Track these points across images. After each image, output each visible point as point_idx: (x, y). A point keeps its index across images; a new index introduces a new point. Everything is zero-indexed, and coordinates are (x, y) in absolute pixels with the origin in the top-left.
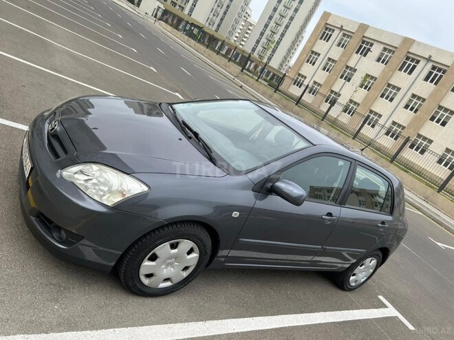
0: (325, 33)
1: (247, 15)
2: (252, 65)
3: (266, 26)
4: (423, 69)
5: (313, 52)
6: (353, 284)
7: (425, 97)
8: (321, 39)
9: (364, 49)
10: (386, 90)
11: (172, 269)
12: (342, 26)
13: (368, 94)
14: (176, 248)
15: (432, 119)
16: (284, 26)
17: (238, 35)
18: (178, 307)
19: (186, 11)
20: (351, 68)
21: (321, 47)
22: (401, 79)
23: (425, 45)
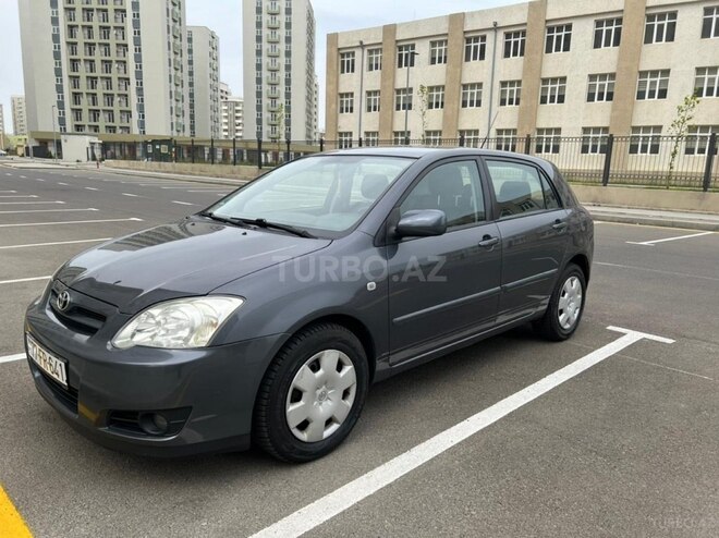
0: (343, 62)
1: (224, 95)
2: (269, 156)
3: (259, 94)
4: (495, 44)
5: (342, 95)
6: (567, 326)
7: (519, 78)
8: (343, 72)
9: (406, 57)
10: (465, 95)
11: (329, 402)
12: (361, 42)
13: (444, 112)
14: (319, 369)
15: (543, 101)
16: (283, 82)
17: (226, 127)
18: (363, 452)
19: (135, 130)
20: (404, 90)
21: (349, 82)
22: (475, 71)
23: (481, 13)
